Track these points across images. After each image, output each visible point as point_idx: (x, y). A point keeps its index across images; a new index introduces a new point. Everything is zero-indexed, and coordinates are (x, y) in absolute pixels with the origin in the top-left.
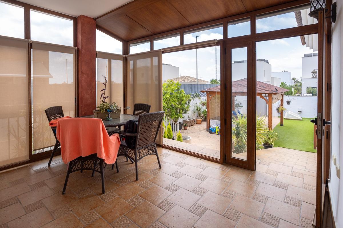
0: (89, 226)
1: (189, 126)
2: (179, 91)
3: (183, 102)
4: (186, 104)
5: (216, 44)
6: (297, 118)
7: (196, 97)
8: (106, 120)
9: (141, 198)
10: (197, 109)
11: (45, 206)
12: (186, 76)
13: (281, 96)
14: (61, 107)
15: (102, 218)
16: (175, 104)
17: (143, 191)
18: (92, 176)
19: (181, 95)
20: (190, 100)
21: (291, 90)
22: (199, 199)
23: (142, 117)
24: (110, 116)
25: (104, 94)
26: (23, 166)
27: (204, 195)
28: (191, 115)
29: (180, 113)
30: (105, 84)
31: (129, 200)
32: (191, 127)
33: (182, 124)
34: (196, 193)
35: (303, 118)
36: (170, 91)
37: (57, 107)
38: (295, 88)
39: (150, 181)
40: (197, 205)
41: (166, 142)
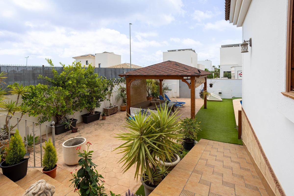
1: (110, 115)
4: (107, 90)
6: (218, 99)
10: (121, 95)
13: (205, 79)
16: (83, 92)
21: (212, 74)
28: (114, 102)
29: (93, 101)
33: (100, 113)
35: (223, 99)
38: (215, 73)
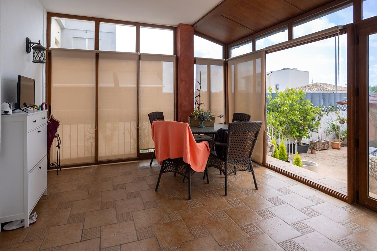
0: (170, 224)
1: (320, 150)
2: (303, 102)
3: (308, 117)
4: (314, 119)
5: (340, 32)
7: (332, 111)
8: (199, 127)
9: (225, 213)
10: (334, 128)
11: (141, 197)
12: (321, 83)
14: (162, 112)
15: (183, 221)
16: (296, 118)
17: (229, 208)
18: (183, 182)
19: (306, 107)
20: (321, 115)
22: (298, 237)
23: (232, 126)
24: (203, 124)
25: (198, 101)
26: (133, 162)
27: (307, 234)
28: (323, 135)
29: (304, 130)
30: (200, 91)
31: (213, 212)
32: (322, 151)
33: (308, 146)
34: (296, 228)
36: (289, 102)
37: (159, 112)
39: (240, 199)
40: (293, 242)
41: (272, 162)
